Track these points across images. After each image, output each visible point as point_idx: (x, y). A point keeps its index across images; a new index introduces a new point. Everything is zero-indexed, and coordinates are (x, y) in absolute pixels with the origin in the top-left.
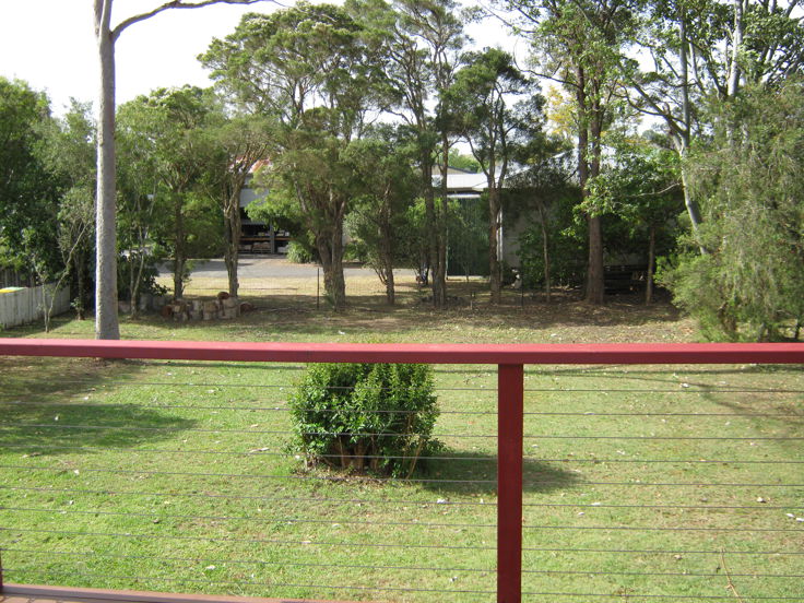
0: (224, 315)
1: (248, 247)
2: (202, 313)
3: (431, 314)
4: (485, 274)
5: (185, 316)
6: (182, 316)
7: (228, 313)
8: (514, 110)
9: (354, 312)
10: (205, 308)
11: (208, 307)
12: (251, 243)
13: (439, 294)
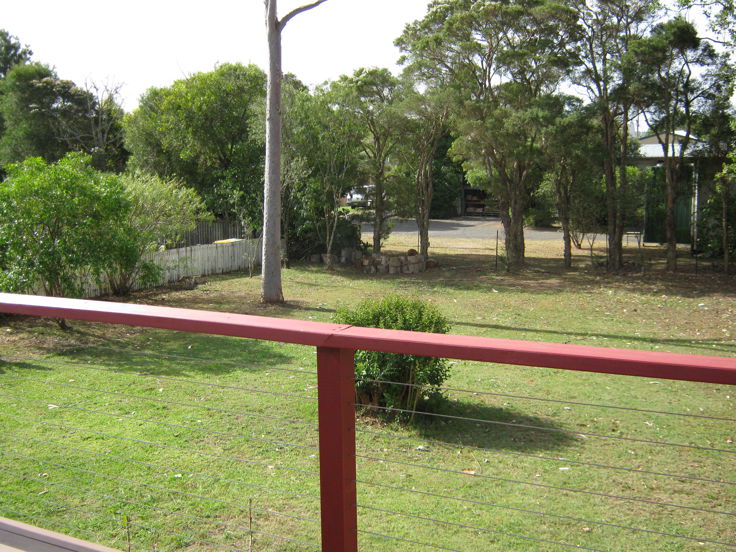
0: (408, 269)
1: (480, 210)
2: (387, 267)
3: (598, 278)
4: (662, 242)
5: (373, 269)
6: (370, 269)
7: (412, 268)
8: (700, 79)
9: (528, 273)
10: (390, 263)
11: (393, 262)
12: (483, 206)
13: (614, 259)
